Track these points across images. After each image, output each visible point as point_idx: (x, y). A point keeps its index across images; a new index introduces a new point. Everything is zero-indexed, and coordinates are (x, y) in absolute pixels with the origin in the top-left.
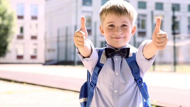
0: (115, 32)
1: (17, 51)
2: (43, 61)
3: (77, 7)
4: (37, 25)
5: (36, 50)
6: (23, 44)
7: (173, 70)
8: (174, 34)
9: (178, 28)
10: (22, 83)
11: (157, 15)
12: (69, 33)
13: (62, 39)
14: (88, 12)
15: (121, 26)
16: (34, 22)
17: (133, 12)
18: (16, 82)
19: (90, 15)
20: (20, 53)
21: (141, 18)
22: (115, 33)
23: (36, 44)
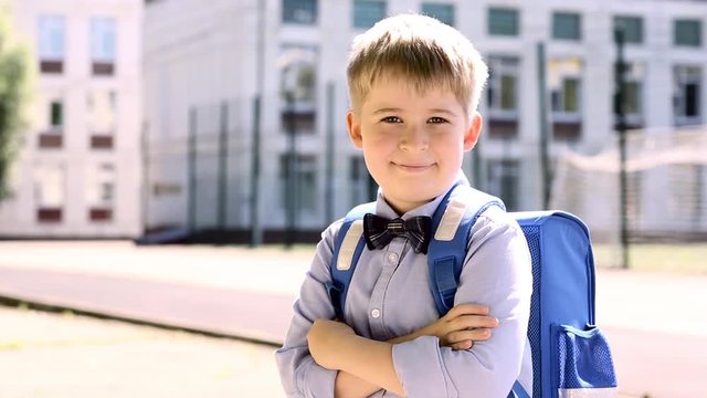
0: (404, 142)
1: (37, 192)
2: (136, 230)
3: (261, 26)
4: (112, 95)
5: (108, 189)
6: (63, 167)
7: (619, 261)
8: (622, 128)
9: (636, 107)
10: (58, 310)
11: (559, 59)
12: (231, 126)
13: (208, 147)
14: (302, 46)
15: (428, 122)
16: (104, 83)
17: (471, 67)
18: (33, 306)
19: (308, 57)
20: (52, 199)
21: (500, 69)
22: (402, 147)
23: (108, 167)
